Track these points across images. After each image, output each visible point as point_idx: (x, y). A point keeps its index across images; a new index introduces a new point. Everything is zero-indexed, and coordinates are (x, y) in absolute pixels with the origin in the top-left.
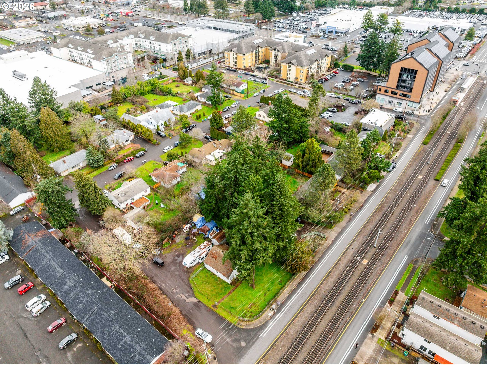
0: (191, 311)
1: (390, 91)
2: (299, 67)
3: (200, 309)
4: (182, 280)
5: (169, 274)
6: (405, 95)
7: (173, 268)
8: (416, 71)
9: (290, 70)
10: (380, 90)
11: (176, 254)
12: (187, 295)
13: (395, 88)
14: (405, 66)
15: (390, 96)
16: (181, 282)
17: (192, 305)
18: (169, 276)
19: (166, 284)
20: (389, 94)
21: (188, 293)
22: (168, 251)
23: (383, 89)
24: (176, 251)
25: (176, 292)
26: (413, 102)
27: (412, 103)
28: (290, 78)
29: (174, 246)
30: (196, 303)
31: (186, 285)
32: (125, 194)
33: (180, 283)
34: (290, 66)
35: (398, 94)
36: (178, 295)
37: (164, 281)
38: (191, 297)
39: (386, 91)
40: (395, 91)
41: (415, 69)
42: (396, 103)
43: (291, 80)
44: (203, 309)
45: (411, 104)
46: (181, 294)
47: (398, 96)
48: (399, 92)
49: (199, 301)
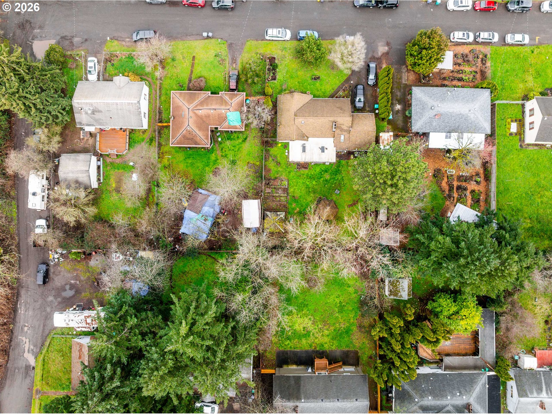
0: (17, 371)
3: (26, 378)
4: (44, 326)
5: (40, 302)
7: (51, 298)
11: (72, 282)
12: (32, 347)
16: (42, 326)
17: (24, 364)
18: (38, 305)
19: (26, 311)
21: (34, 346)
22: (68, 267)
24: (77, 278)
25: (27, 332)
29: (81, 267)
30: (30, 366)
31: (42, 335)
32: (93, 112)
33: (39, 326)
36: (24, 339)
37: (28, 306)
38: (33, 354)
44: (28, 381)
46: (27, 340)
49: (34, 368)
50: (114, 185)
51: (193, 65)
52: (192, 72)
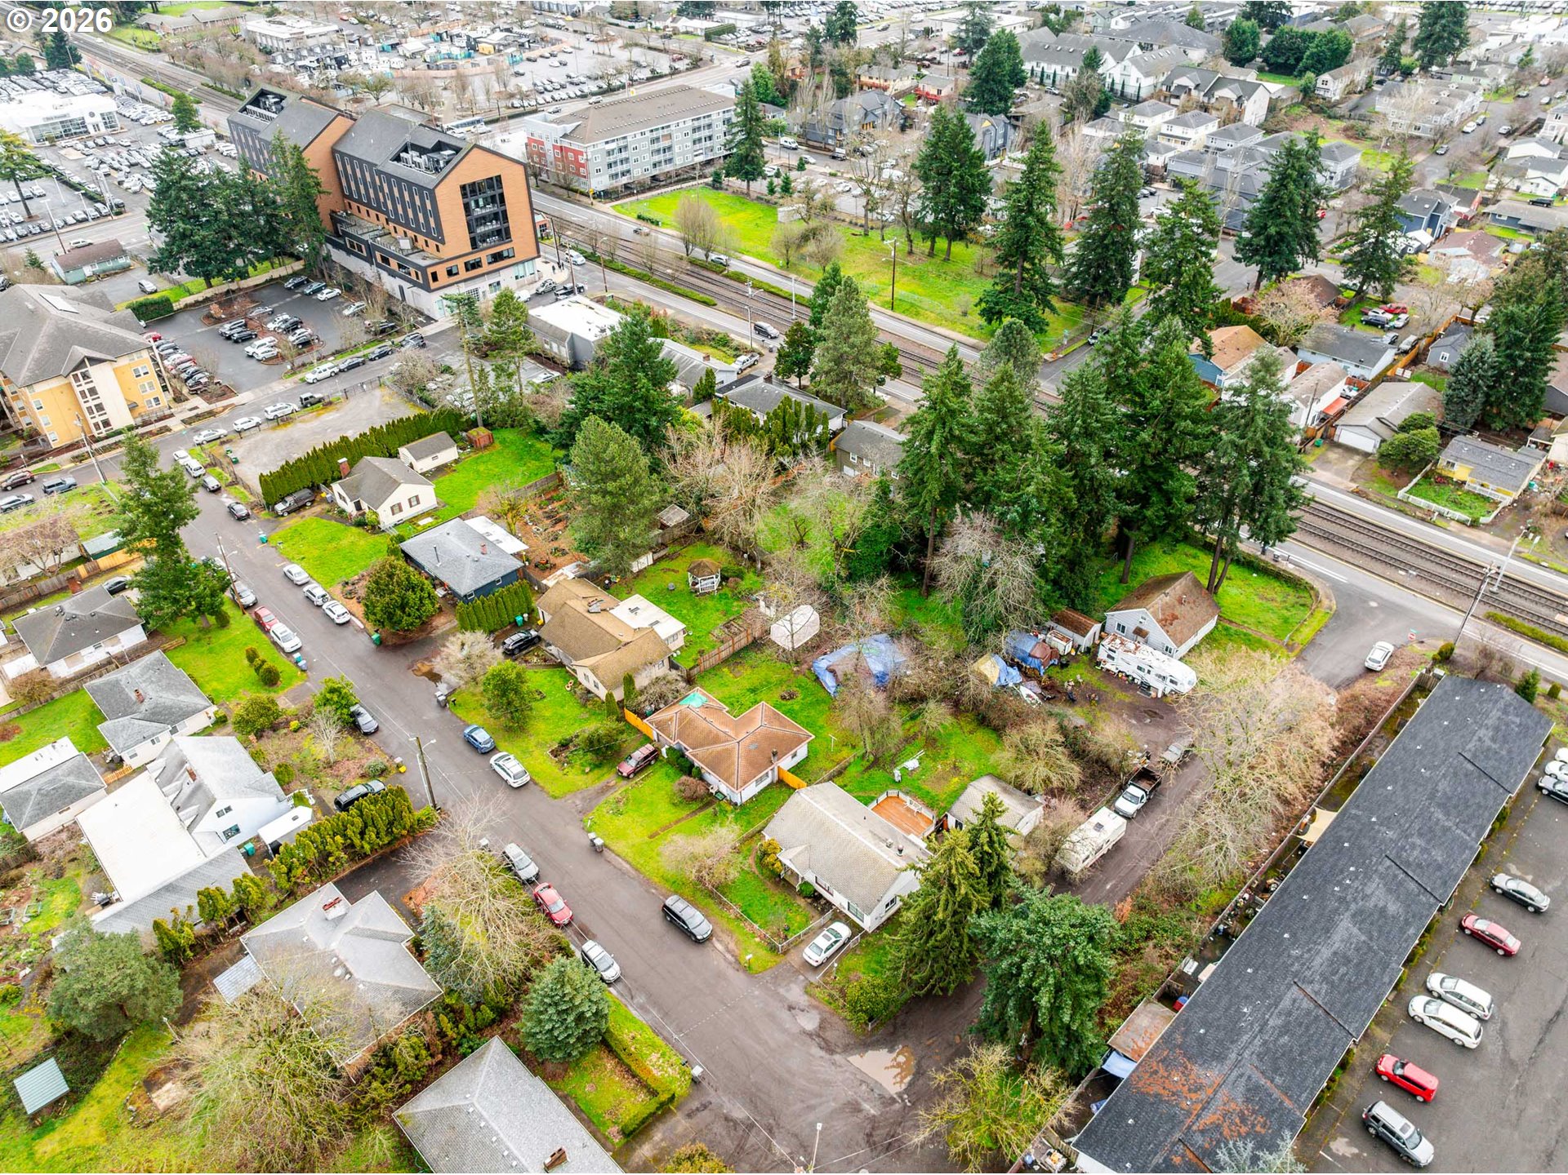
1: (461, 263)
2: (123, 362)
6: (498, 257)
8: (499, 178)
9: (93, 391)
10: (435, 277)
11: (1135, 722)
13: (469, 249)
14: (468, 181)
15: (465, 281)
20: (463, 274)
23: (441, 271)
24: (1123, 722)
26: (523, 262)
27: (520, 267)
28: (106, 423)
34: (85, 376)
35: (484, 262)
39: (450, 273)
40: (471, 258)
41: (493, 174)
42: (487, 288)
43: (116, 425)
45: (519, 270)
47: (486, 268)
48: (484, 256)
50: (956, 780)
51: (665, 828)
52: (677, 822)
